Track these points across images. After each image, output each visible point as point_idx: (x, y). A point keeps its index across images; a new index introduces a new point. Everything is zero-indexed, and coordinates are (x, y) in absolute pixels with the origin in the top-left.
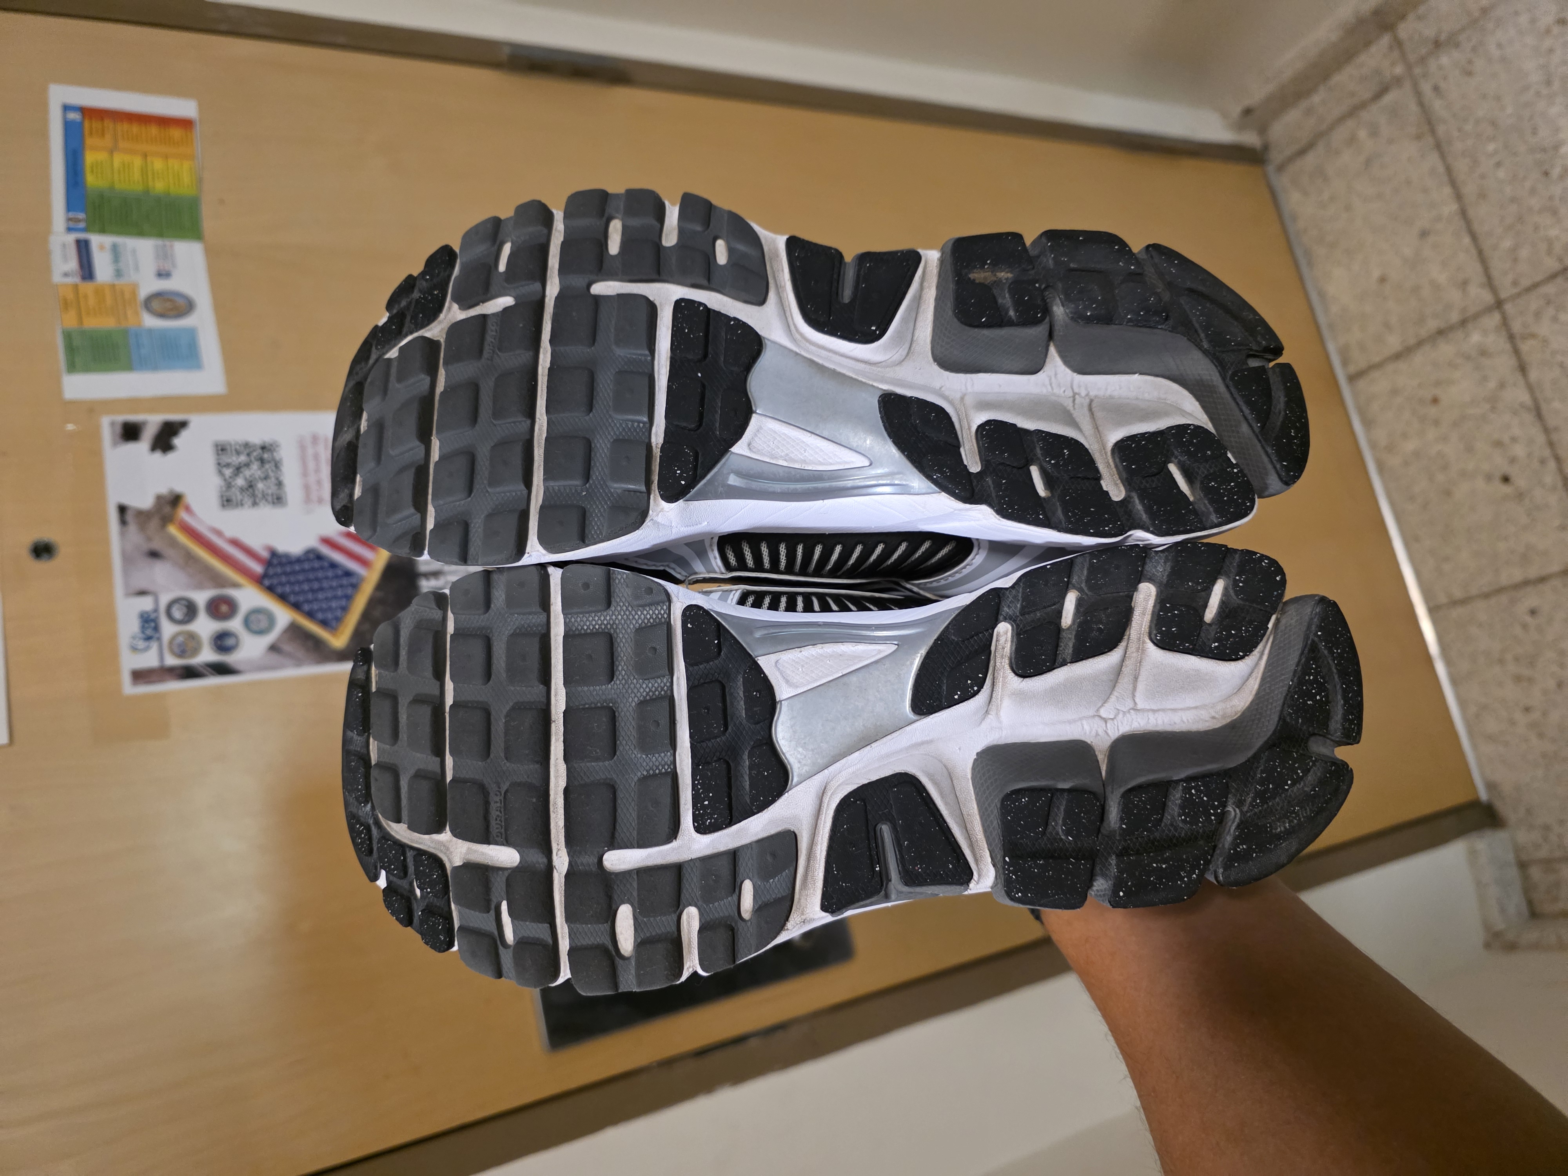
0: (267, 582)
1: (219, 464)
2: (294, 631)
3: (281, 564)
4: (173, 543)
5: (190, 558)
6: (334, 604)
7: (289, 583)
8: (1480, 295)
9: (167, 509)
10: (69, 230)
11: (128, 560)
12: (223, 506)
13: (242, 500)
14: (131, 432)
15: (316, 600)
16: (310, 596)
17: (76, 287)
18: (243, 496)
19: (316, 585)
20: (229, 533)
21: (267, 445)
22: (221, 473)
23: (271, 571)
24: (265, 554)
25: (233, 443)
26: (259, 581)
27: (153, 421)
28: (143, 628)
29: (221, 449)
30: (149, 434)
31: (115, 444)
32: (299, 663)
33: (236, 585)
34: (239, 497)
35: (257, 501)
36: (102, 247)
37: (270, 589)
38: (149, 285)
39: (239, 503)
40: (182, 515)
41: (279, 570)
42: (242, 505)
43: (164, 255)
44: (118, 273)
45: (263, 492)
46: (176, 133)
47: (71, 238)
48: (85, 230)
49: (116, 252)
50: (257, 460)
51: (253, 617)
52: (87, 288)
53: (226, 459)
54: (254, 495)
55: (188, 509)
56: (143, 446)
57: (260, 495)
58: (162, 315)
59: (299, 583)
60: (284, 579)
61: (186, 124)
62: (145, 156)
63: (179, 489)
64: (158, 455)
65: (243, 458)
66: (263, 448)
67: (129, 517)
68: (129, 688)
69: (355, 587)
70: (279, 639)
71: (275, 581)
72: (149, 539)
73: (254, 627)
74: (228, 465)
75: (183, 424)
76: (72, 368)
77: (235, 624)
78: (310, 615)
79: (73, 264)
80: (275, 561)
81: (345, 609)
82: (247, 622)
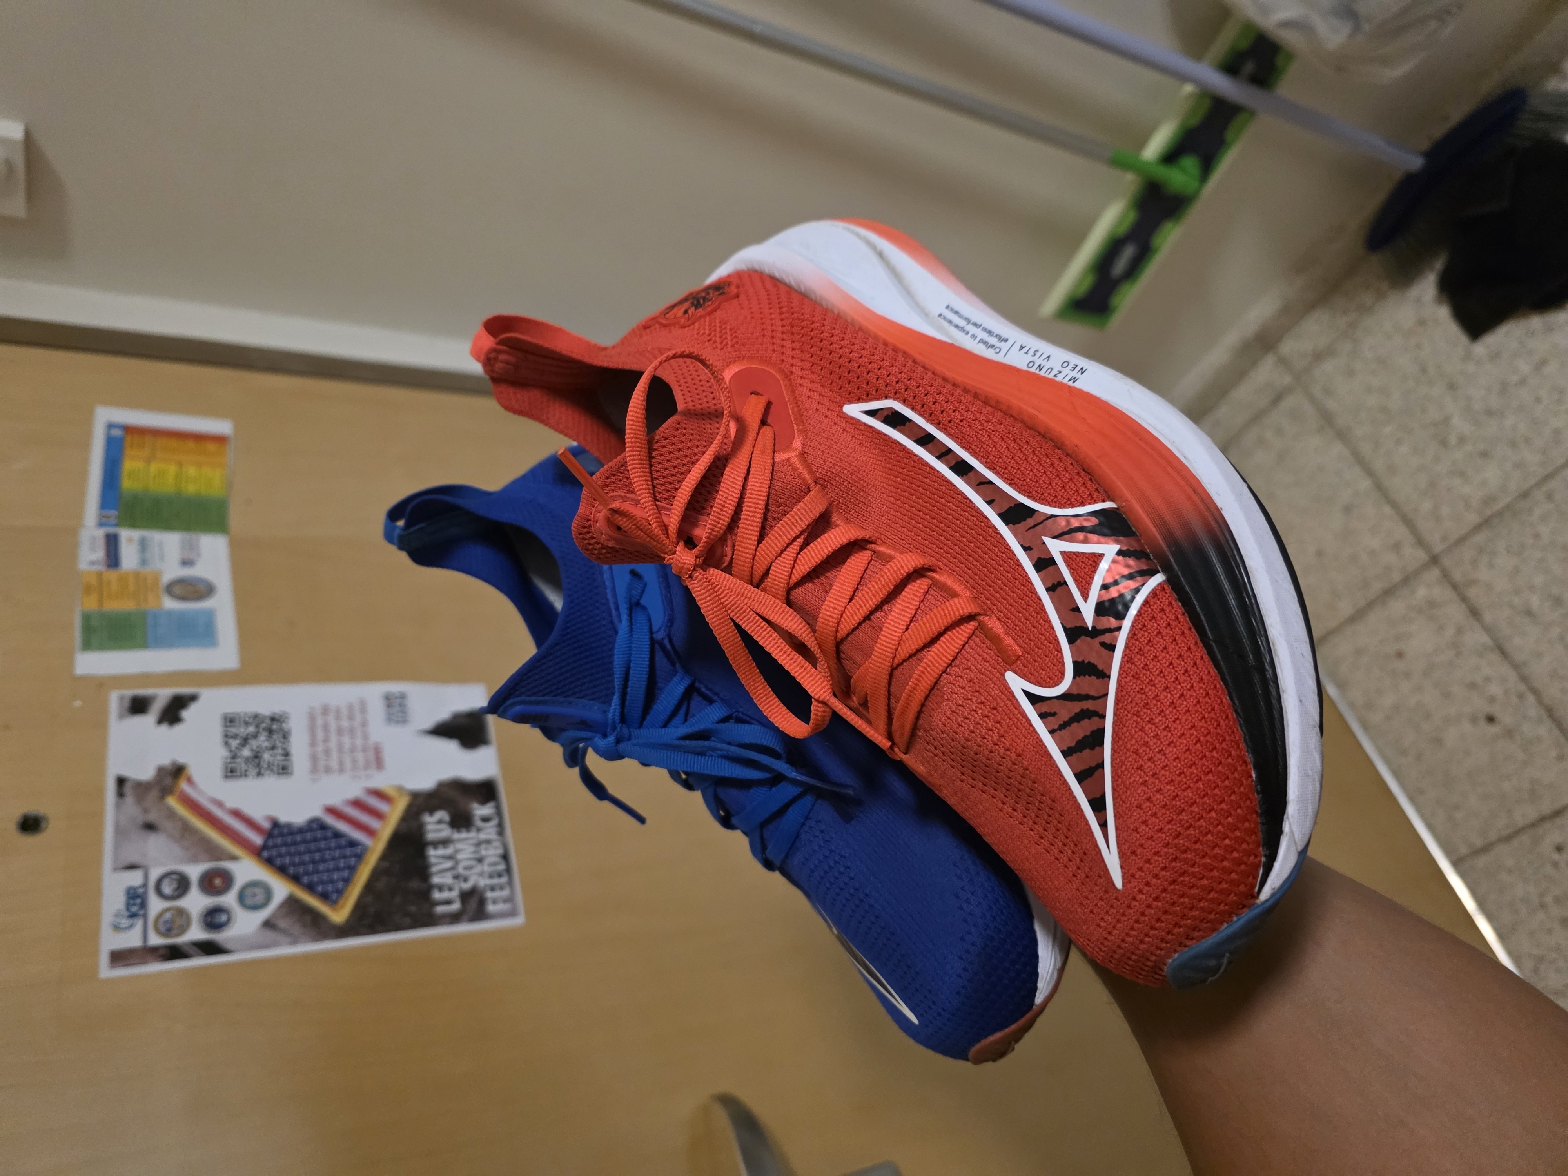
0: (265, 854)
1: (226, 736)
2: (292, 905)
3: (281, 835)
4: (172, 814)
5: (187, 829)
6: (335, 876)
7: (290, 854)
8: (1415, 556)
9: (168, 781)
10: (101, 525)
11: (120, 832)
12: (226, 777)
13: (246, 771)
14: (138, 706)
15: (318, 872)
16: (310, 867)
17: (100, 575)
18: (248, 767)
19: (317, 856)
20: (230, 804)
21: (277, 717)
22: (226, 743)
23: (271, 843)
24: (266, 825)
25: (242, 715)
26: (257, 853)
27: (163, 695)
28: (128, 906)
29: (230, 720)
30: (157, 708)
31: (121, 717)
32: (294, 942)
33: (234, 858)
34: (244, 767)
35: (263, 771)
36: (130, 540)
37: (269, 862)
38: (172, 571)
39: (243, 773)
40: (184, 786)
41: (279, 841)
42: (246, 776)
43: (191, 547)
44: (144, 562)
45: (269, 763)
46: (211, 447)
47: (100, 533)
48: (117, 525)
49: (143, 545)
50: (264, 729)
51: (249, 892)
52: (112, 575)
53: (233, 730)
54: (258, 765)
55: (190, 780)
56: (148, 720)
57: (265, 766)
58: (183, 598)
59: (300, 854)
60: (284, 850)
61: (220, 440)
62: (180, 464)
63: (181, 760)
64: (164, 728)
65: (251, 729)
66: (273, 719)
67: (128, 789)
68: (106, 971)
69: (360, 857)
70: (274, 915)
71: (274, 853)
72: (146, 811)
73: (249, 901)
74: (235, 736)
75: (193, 698)
76: (87, 646)
77: (229, 899)
78: (310, 888)
79: (100, 554)
80: (276, 832)
81: (347, 881)
82: (241, 897)
